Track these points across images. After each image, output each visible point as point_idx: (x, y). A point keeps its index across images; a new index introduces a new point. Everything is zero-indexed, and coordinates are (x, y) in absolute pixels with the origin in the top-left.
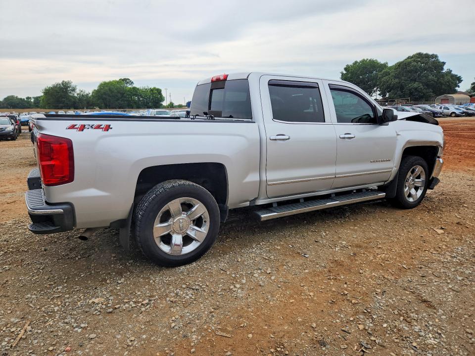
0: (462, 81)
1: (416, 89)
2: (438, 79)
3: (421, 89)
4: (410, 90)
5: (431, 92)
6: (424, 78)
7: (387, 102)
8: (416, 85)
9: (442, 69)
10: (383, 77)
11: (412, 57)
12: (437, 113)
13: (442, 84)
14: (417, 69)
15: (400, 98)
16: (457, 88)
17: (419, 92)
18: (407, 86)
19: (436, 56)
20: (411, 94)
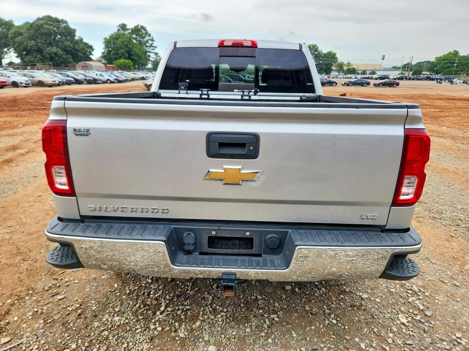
0: (93, 49)
1: (55, 54)
2: (74, 46)
3: (60, 54)
4: (50, 54)
5: (70, 58)
6: (61, 43)
7: (28, 66)
8: (54, 49)
9: (74, 36)
10: (16, 37)
11: (42, 19)
12: (97, 80)
13: (78, 51)
14: (50, 32)
15: (42, 62)
16: (91, 56)
17: (59, 57)
18: (46, 50)
19: (66, 22)
20: (51, 59)
